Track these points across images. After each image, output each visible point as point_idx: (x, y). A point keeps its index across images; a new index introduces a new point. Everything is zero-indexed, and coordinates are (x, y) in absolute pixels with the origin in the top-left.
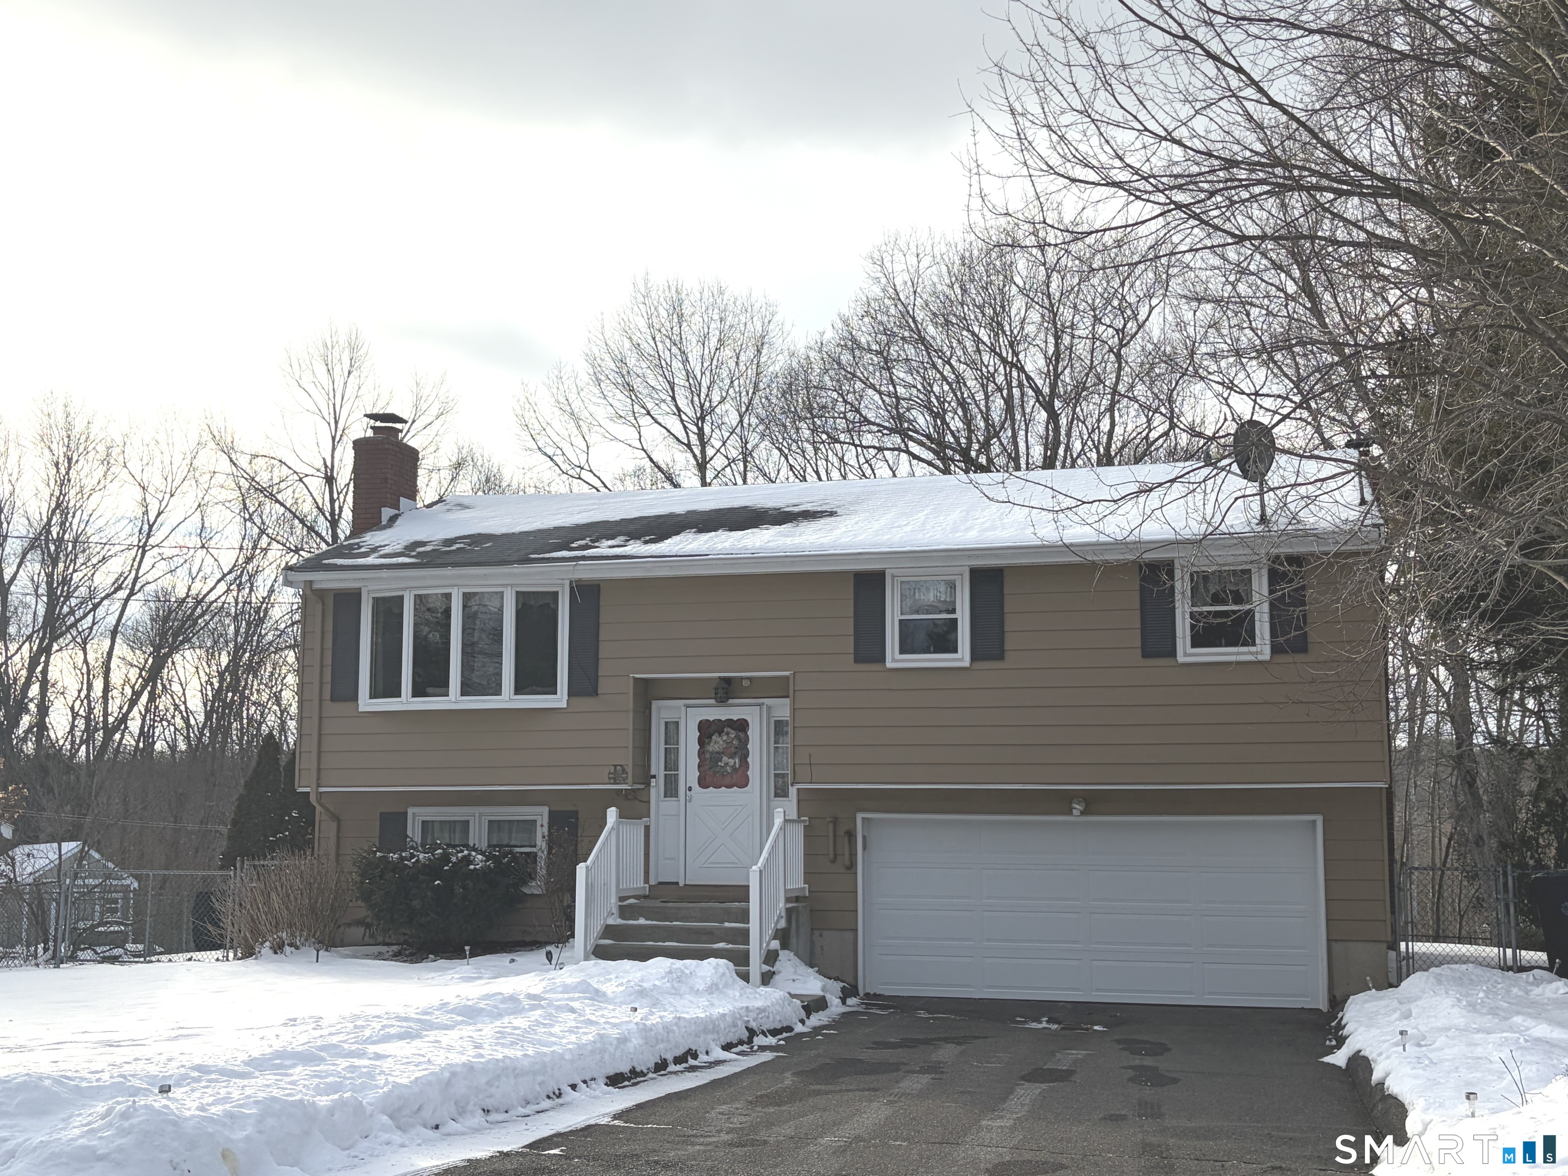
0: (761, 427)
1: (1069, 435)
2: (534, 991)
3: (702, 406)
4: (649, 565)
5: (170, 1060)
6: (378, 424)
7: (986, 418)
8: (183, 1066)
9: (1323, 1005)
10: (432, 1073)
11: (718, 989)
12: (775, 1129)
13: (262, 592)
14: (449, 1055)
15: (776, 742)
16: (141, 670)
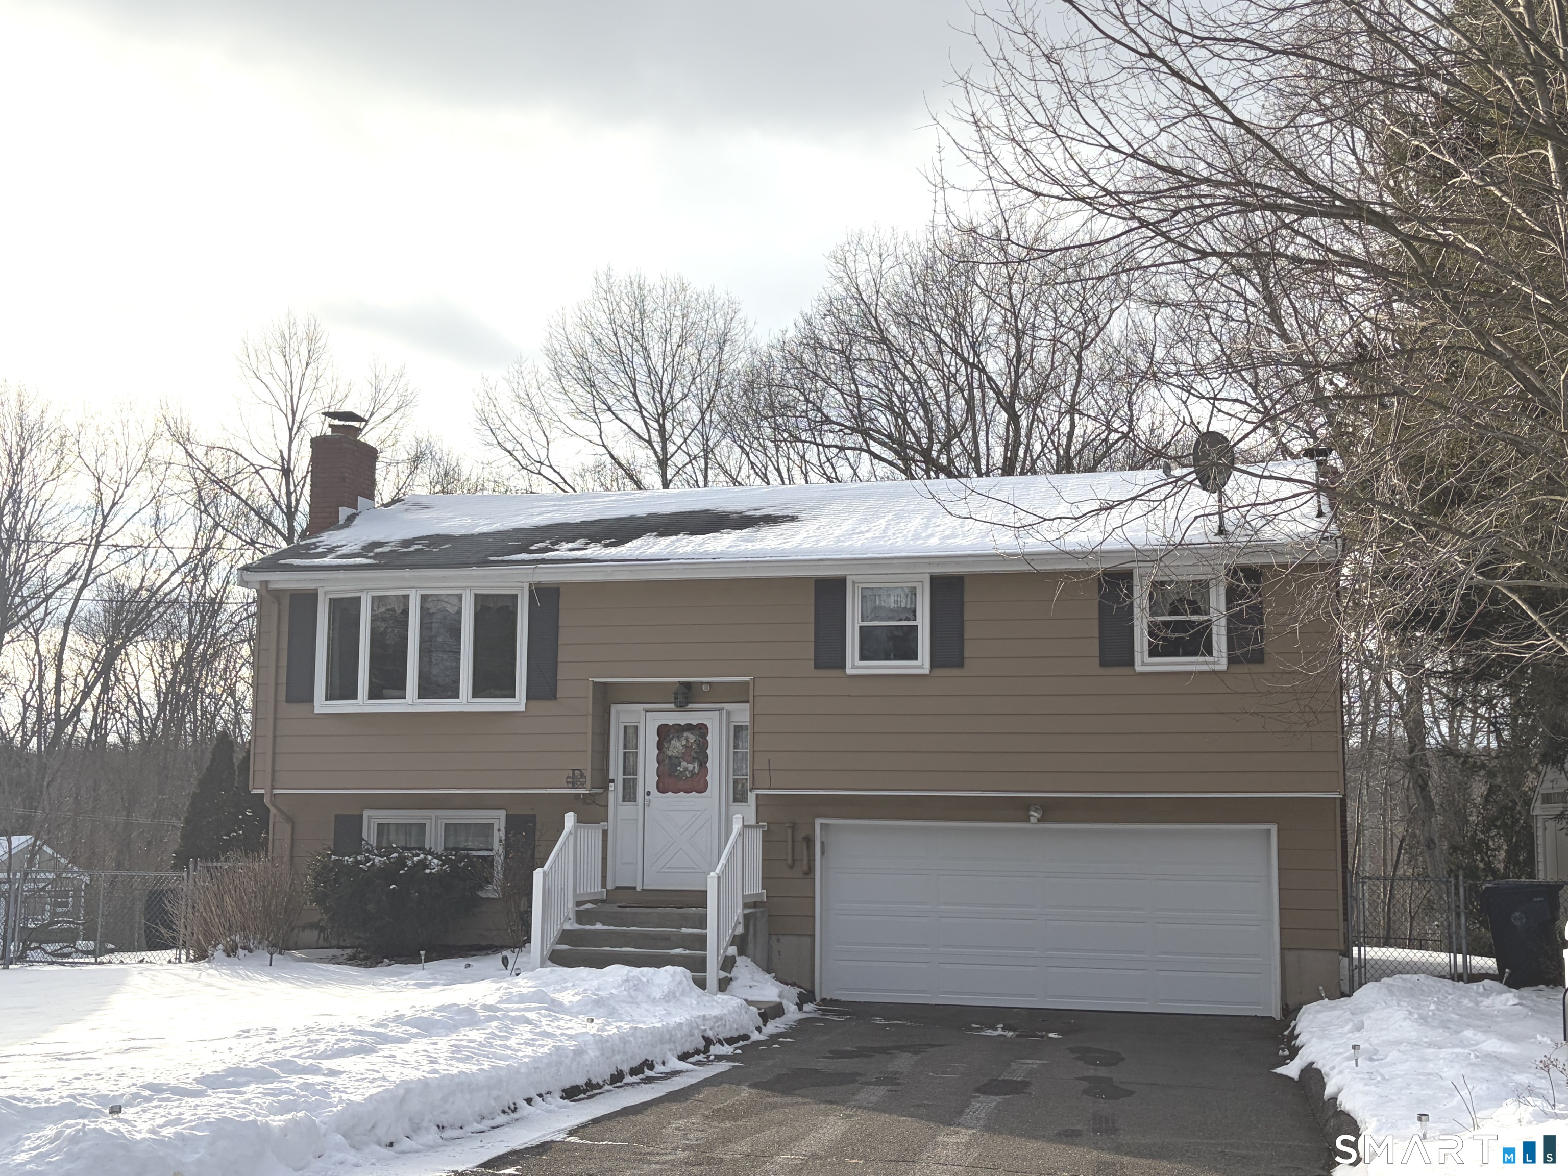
0: (722, 425)
1: (1029, 436)
2: (491, 1001)
3: (663, 403)
4: (609, 569)
5: (121, 1075)
6: (337, 422)
7: (948, 418)
8: (134, 1085)
9: (1276, 1012)
10: (386, 1091)
11: (675, 997)
12: (731, 1145)
13: (216, 584)
14: (403, 1070)
15: (736, 747)
16: (94, 662)
